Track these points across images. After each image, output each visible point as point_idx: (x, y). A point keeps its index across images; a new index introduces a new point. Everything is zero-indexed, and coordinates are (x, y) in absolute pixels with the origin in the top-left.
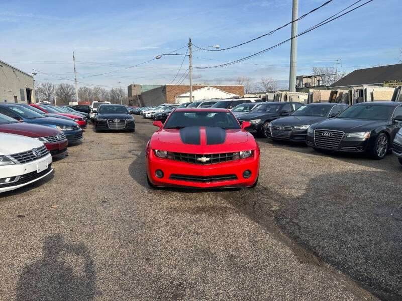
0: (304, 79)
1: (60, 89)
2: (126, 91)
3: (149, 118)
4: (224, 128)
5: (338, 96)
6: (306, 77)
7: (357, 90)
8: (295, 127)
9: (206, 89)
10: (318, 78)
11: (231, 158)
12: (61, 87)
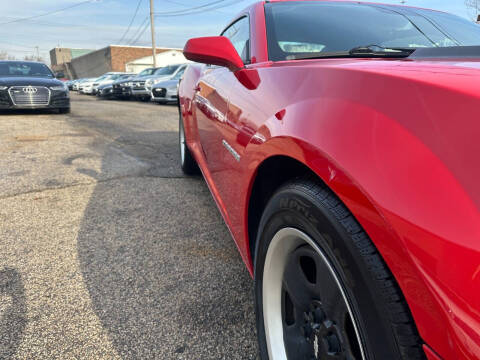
3: (88, 94)
9: (170, 53)
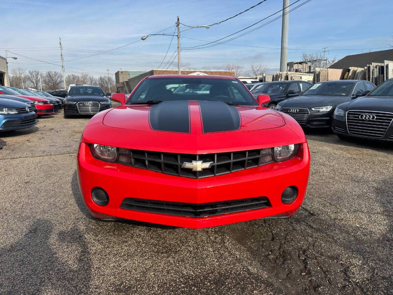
0: (294, 65)
1: (48, 76)
2: (114, 78)
4: (231, 102)
5: (350, 74)
6: (297, 63)
7: (376, 66)
8: (313, 109)
10: (309, 64)
11: (256, 161)
12: (49, 75)
